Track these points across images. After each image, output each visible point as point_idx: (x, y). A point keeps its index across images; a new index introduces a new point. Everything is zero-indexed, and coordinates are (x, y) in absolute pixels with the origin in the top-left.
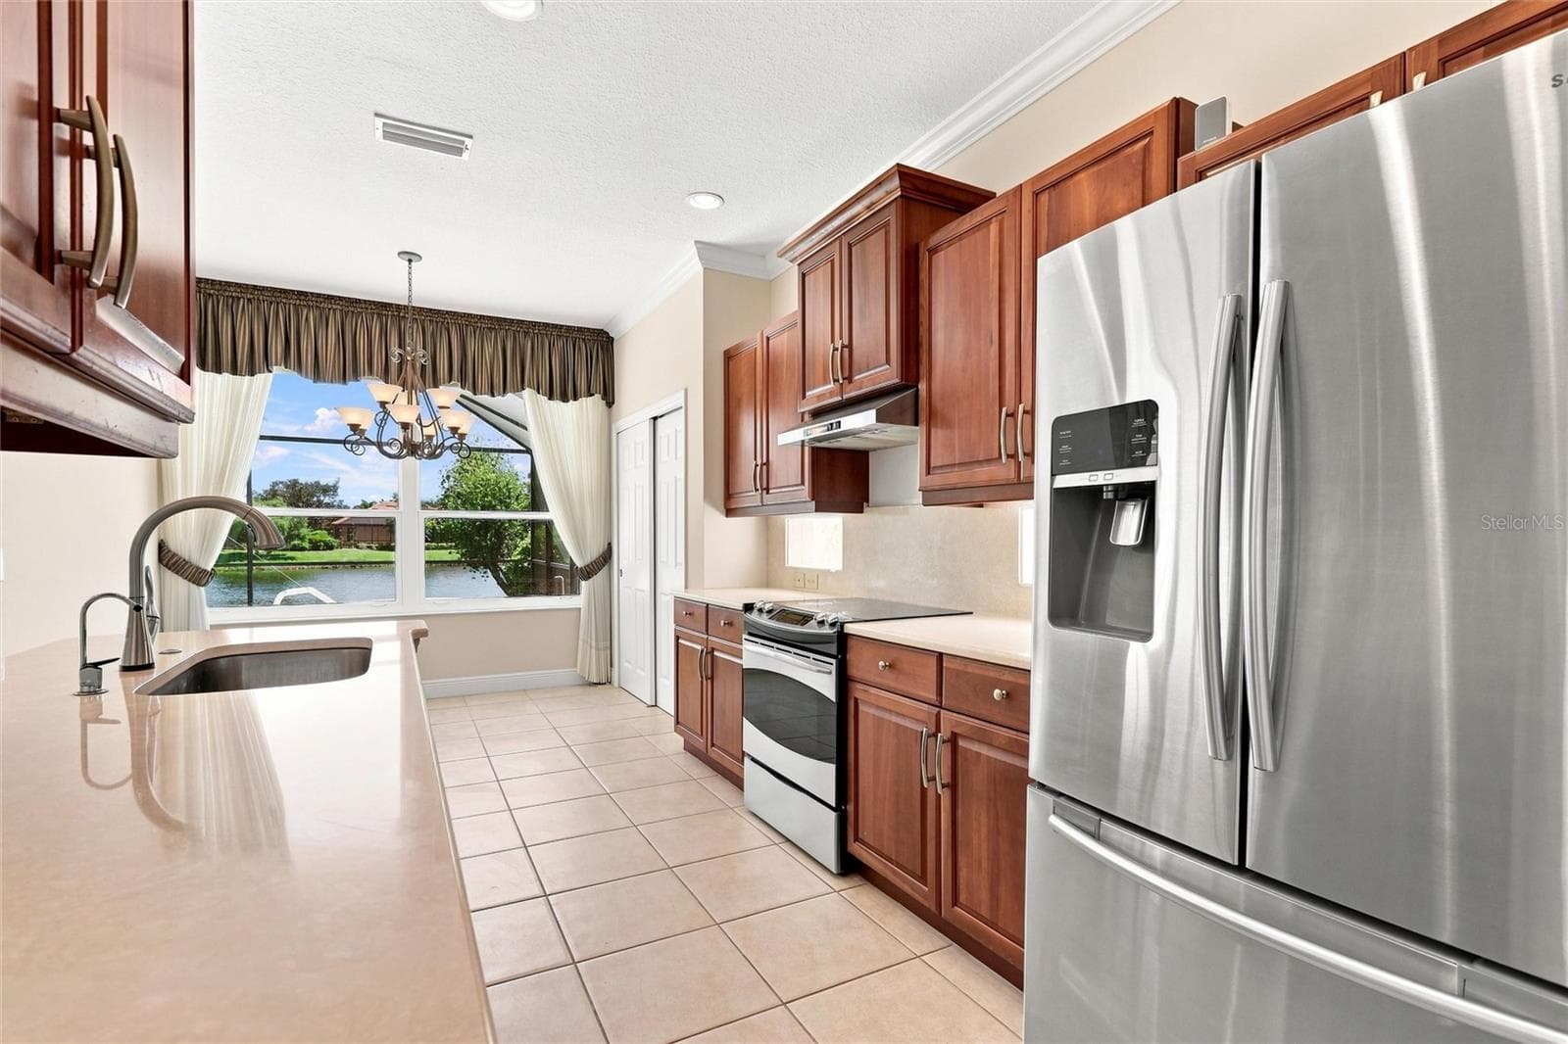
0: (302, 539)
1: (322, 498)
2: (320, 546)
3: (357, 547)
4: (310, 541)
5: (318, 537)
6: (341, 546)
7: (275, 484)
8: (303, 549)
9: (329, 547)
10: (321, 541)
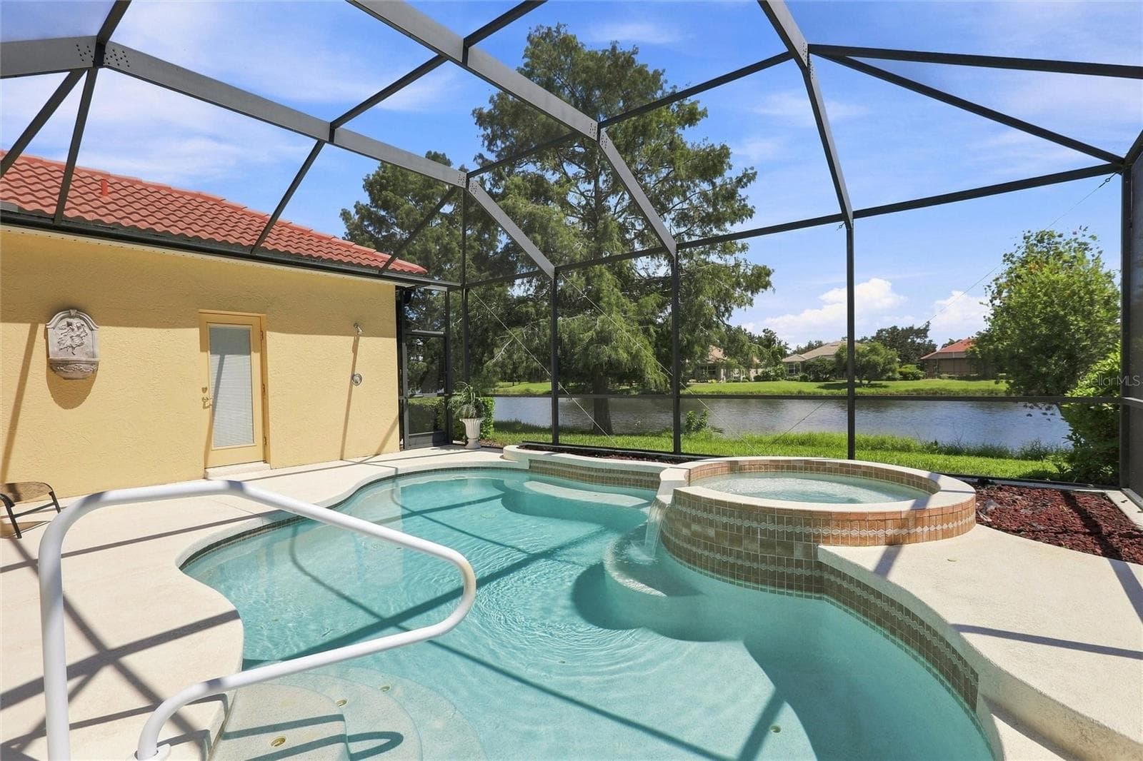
0: (893, 371)
1: (915, 339)
2: (909, 377)
3: (940, 378)
4: (901, 373)
5: (908, 370)
6: (925, 377)
7: (881, 331)
8: (895, 379)
9: (916, 378)
10: (910, 373)
